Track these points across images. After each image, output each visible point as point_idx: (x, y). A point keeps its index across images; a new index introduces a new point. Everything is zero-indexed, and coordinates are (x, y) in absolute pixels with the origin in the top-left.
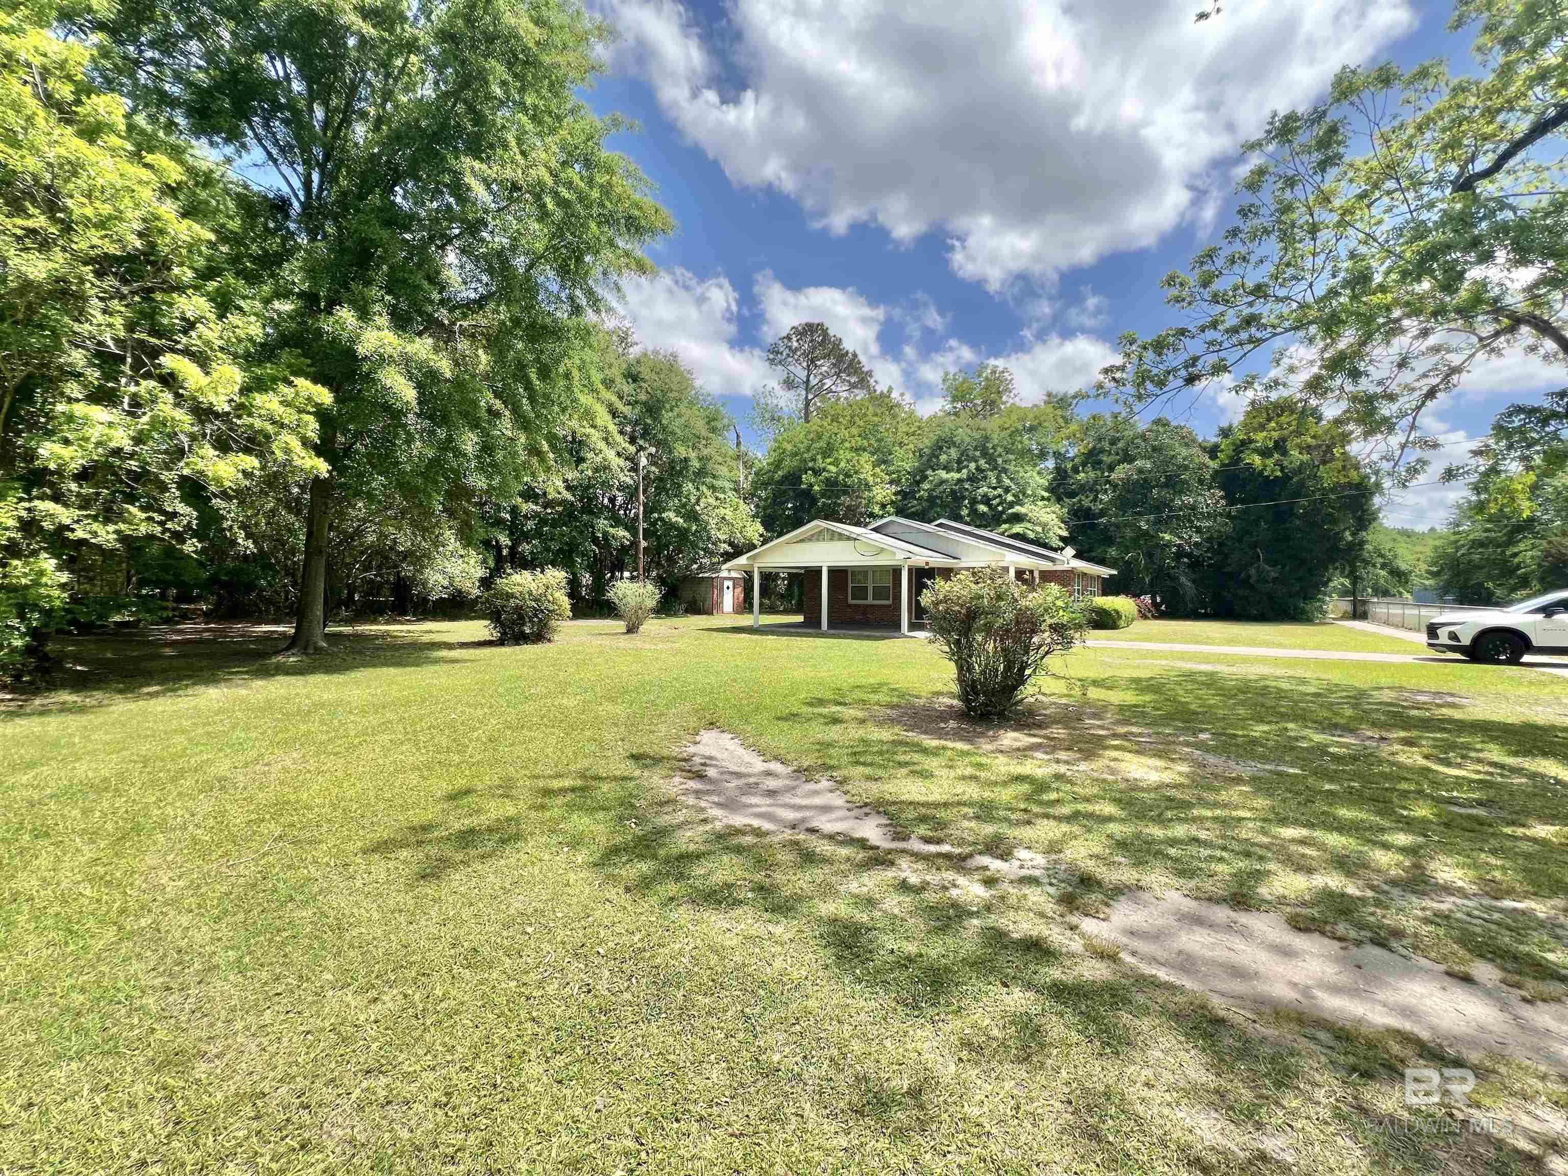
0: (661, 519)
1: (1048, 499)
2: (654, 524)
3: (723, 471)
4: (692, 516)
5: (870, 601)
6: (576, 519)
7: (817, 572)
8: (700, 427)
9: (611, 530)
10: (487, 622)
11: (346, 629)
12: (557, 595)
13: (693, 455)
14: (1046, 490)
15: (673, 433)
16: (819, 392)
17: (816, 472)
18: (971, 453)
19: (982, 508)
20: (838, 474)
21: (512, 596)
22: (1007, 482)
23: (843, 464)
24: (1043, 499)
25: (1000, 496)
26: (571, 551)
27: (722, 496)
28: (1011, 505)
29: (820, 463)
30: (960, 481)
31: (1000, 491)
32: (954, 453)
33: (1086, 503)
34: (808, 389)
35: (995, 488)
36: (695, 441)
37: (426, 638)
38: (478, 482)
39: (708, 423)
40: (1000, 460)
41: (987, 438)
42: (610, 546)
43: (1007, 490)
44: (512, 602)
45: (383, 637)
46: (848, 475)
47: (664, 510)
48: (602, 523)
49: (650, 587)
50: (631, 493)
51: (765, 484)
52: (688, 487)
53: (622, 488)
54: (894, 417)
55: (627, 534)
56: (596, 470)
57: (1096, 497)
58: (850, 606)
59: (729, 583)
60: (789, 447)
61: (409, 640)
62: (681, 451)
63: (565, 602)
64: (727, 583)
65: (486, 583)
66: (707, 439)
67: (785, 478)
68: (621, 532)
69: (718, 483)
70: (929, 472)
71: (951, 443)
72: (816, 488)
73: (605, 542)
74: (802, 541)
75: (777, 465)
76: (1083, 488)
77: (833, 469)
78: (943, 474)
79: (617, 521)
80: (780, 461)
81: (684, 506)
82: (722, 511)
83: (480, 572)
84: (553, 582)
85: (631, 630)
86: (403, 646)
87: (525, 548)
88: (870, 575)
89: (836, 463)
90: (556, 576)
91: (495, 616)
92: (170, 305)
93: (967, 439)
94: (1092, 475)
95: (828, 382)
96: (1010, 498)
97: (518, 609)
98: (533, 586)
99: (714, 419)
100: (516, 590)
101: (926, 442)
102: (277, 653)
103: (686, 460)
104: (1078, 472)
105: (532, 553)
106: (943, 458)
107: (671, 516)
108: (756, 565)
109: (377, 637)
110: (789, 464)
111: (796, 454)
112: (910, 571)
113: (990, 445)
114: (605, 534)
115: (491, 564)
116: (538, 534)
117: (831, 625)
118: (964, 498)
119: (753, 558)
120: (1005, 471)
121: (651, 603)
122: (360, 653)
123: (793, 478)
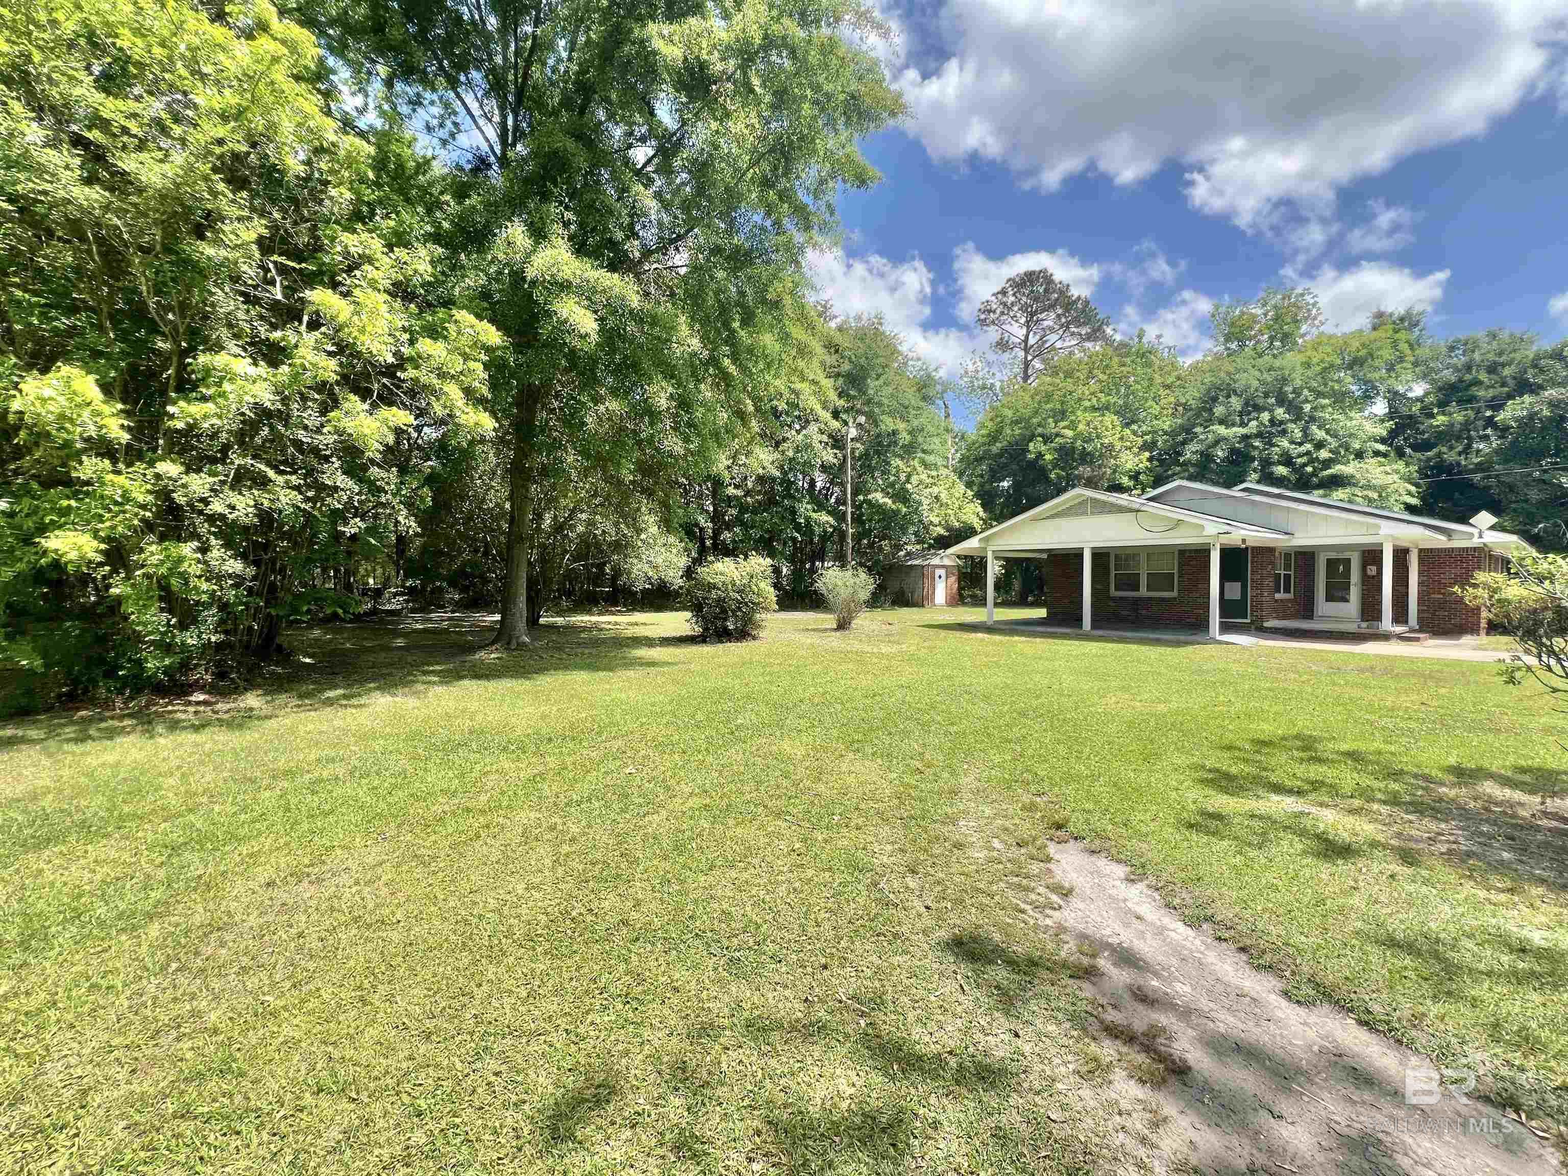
0: (869, 502)
1: (1385, 455)
2: (859, 507)
3: (935, 443)
4: (902, 496)
5: (1143, 592)
6: (776, 503)
7: (1078, 555)
8: (911, 397)
9: (814, 515)
10: (688, 615)
11: (559, 620)
12: (762, 585)
13: (901, 426)
14: (1383, 441)
15: (880, 404)
16: (1041, 350)
17: (1047, 439)
18: (1260, 402)
19: (1281, 470)
20: (1075, 439)
21: (714, 587)
22: (1320, 434)
23: (1081, 427)
24: (1377, 453)
25: (1308, 453)
26: (771, 540)
27: (934, 473)
28: (1327, 464)
29: (1051, 427)
30: (1245, 438)
31: (1308, 446)
32: (1236, 403)
33: (1451, 457)
34: (1026, 350)
35: (1300, 444)
36: (902, 412)
37: (630, 632)
38: (673, 444)
39: (919, 390)
40: (1307, 408)
41: (1284, 380)
42: (812, 532)
43: (1320, 445)
44: (714, 594)
45: (590, 630)
46: (1089, 440)
47: (869, 492)
48: (805, 508)
49: (863, 575)
50: (834, 472)
51: (979, 460)
52: (896, 462)
53: (824, 468)
54: (1149, 364)
55: (830, 519)
56: (797, 450)
57: (1469, 446)
58: (1114, 599)
59: (942, 572)
60: (1009, 413)
61: (611, 634)
62: (888, 423)
63: (771, 594)
64: (939, 572)
65: (689, 573)
66: (919, 408)
67: (1003, 451)
68: (824, 517)
69: (930, 459)
70: (1198, 430)
71: (1230, 392)
72: (1048, 457)
73: (807, 529)
74: (1052, 517)
75: (994, 437)
76: (1444, 436)
77: (1069, 433)
78: (1222, 430)
79: (820, 506)
80: (999, 431)
81: (892, 485)
82: (935, 490)
83: (683, 562)
84: (759, 570)
85: (843, 625)
86: (604, 641)
87: (726, 536)
88: (1143, 558)
89: (1073, 426)
90: (759, 563)
91: (697, 608)
92: (333, 239)
93: (1256, 383)
94: (1459, 417)
95: (1052, 338)
96: (1324, 454)
97: (720, 601)
98: (736, 575)
99: (925, 386)
100: (718, 580)
101: (1192, 395)
102: (481, 648)
103: (894, 433)
104: (1432, 416)
105: (734, 541)
106: (1219, 410)
107: (878, 497)
108: (990, 549)
109: (584, 629)
110: (1011, 433)
111: (1017, 422)
112: (1223, 551)
113: (1289, 389)
114: (808, 519)
115: (694, 554)
116: (738, 520)
117: (1095, 625)
118: (1253, 459)
119: (986, 540)
120: (1312, 419)
121: (864, 595)
122: (560, 649)
123: (1016, 451)
